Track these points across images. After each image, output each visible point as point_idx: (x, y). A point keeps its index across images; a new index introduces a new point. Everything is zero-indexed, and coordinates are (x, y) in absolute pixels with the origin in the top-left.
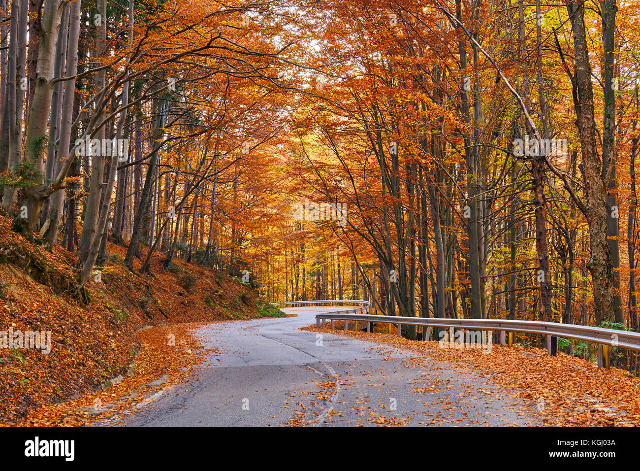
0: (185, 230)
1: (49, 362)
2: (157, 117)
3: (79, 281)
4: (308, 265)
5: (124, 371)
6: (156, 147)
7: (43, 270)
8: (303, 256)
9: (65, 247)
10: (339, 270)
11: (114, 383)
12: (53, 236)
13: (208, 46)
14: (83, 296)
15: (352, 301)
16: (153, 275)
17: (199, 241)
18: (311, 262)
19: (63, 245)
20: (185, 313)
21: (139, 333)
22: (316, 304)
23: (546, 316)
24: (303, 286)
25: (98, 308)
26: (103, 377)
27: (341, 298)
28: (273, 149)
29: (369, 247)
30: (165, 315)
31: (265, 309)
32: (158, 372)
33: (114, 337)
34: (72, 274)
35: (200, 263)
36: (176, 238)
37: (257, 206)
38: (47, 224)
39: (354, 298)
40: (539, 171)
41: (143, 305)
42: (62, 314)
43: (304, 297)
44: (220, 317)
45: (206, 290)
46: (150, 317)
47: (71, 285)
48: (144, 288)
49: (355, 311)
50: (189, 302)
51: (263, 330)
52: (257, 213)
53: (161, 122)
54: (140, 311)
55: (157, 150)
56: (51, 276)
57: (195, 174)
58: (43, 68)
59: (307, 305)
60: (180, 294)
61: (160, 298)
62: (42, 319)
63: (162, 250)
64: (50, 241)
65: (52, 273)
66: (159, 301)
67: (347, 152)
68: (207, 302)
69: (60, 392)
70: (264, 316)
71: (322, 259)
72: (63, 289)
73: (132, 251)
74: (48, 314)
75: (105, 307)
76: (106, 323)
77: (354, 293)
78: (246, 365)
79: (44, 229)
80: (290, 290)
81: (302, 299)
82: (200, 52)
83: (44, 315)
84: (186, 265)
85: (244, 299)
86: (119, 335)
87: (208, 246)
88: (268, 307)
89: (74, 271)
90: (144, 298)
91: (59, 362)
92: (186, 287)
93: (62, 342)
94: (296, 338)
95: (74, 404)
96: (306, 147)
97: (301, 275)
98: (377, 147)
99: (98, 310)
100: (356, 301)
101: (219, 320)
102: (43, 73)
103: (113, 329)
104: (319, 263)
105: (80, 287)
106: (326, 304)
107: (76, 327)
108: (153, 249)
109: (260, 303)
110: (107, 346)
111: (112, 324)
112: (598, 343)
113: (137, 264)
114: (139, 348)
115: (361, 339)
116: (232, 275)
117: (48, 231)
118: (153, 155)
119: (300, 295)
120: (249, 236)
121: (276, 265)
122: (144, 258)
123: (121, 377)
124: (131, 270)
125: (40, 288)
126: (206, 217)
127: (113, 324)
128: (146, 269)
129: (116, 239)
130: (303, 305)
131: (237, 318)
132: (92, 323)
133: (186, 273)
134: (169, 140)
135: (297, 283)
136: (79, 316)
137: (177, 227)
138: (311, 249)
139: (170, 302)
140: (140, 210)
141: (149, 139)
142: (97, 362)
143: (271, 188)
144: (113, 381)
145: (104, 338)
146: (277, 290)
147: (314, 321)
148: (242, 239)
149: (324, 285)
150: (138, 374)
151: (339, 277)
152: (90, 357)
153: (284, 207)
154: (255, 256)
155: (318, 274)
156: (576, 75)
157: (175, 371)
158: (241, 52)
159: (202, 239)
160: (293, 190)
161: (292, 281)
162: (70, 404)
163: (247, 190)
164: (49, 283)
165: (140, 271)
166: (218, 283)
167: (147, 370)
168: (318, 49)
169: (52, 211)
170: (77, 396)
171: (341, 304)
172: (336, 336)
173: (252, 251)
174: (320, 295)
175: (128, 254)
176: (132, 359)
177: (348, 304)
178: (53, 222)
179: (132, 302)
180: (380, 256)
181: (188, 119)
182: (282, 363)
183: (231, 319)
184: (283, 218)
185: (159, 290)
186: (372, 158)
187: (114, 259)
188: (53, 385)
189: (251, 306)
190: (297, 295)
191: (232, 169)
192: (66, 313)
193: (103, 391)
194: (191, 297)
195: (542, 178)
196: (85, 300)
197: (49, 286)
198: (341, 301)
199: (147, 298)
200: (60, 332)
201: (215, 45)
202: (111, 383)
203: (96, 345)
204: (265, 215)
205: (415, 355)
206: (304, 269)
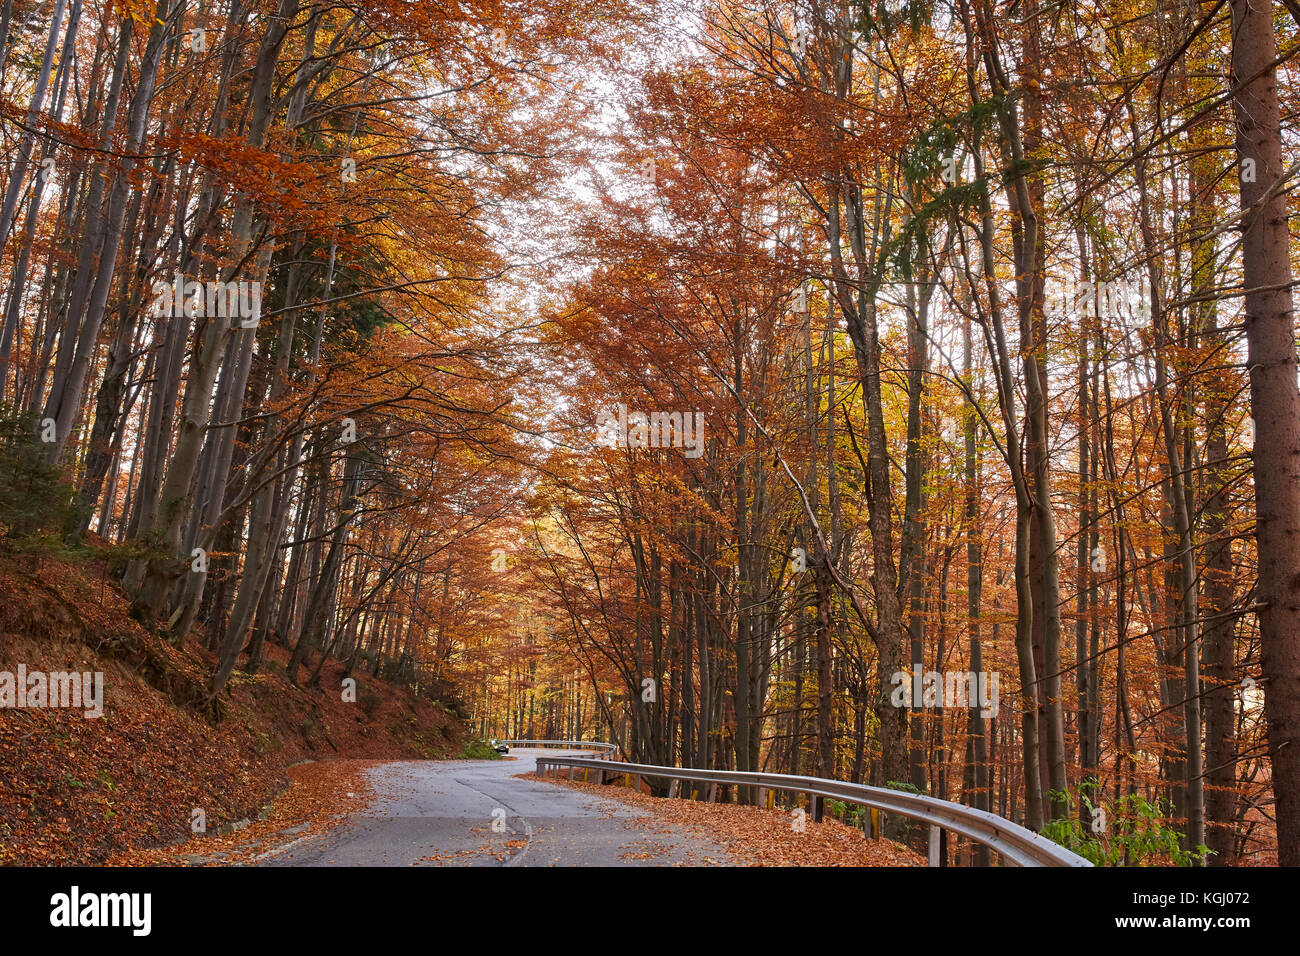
0: (375, 634)
1: (149, 793)
2: (350, 479)
3: (211, 690)
4: (538, 691)
5: (253, 814)
6: (344, 521)
7: (162, 671)
8: (533, 679)
9: (205, 646)
10: (579, 701)
11: (235, 828)
12: (185, 628)
13: (406, 397)
14: (215, 710)
15: (594, 743)
16: (323, 692)
17: (393, 650)
18: (542, 687)
19: (203, 642)
20: (361, 746)
21: (293, 768)
22: (546, 746)
23: (824, 772)
24: (530, 720)
25: (235, 729)
26: (221, 818)
27: (579, 739)
28: (500, 532)
29: (617, 672)
30: (334, 747)
31: (473, 747)
32: (300, 817)
33: (249, 768)
34: (202, 680)
35: (390, 679)
36: (360, 643)
37: (474, 607)
38: (178, 611)
39: (597, 740)
40: (824, 582)
41: (304, 731)
42: (178, 732)
43: (530, 735)
44: (410, 755)
45: (394, 716)
46: (312, 748)
47: (200, 694)
48: (308, 708)
49: (593, 757)
50: (369, 731)
51: (463, 775)
52: (472, 617)
53: (353, 487)
54: (301, 739)
55: (344, 524)
56: (173, 681)
57: (394, 559)
58: (194, 411)
59: (534, 746)
60: (358, 720)
61: (330, 724)
62: (148, 736)
63: (340, 658)
64: (181, 635)
65: (174, 676)
66: (328, 728)
67: (595, 544)
68: (394, 733)
69: (157, 834)
70: (471, 757)
71: (557, 685)
72: (186, 699)
73: (298, 656)
74: (159, 730)
75: (246, 728)
76: (242, 750)
77: (597, 733)
78: (420, 815)
79: (174, 619)
80: (512, 724)
81: (526, 737)
82: (396, 403)
83: (152, 730)
84: (370, 680)
85: (445, 732)
86: (258, 766)
87: (404, 656)
88: (478, 745)
89: (206, 676)
90: (308, 722)
91: (163, 794)
92: (367, 711)
93: (173, 768)
94: (501, 787)
95: (174, 850)
96: (541, 533)
97: (528, 705)
98: (633, 537)
99: (235, 732)
100: (600, 744)
101: (407, 758)
102: (194, 417)
103: (251, 758)
104: (553, 690)
105: (211, 697)
106: (560, 746)
107: (196, 751)
108: (327, 655)
109: (467, 739)
110: (235, 778)
111: (251, 752)
112: (867, 805)
113: (303, 674)
114: (285, 787)
115: (585, 792)
116: (433, 699)
117: (179, 620)
118: (338, 530)
119: (525, 732)
120: (461, 647)
121: (495, 689)
122: (313, 668)
123: (247, 821)
124: (293, 682)
125: (155, 696)
126: (405, 618)
127: (253, 751)
128: (315, 682)
129: (280, 640)
130: (529, 746)
131: (433, 757)
132: (221, 746)
133: (370, 691)
134: (364, 511)
135: (522, 714)
136: (203, 736)
137: (363, 629)
138: (544, 669)
139: (342, 729)
140: (314, 602)
141: (338, 509)
142: (216, 798)
143: (494, 583)
144: (235, 826)
145: (234, 769)
146: (493, 724)
147: (534, 767)
148: (450, 651)
149: (558, 721)
150: (274, 819)
151: (579, 711)
152: (207, 791)
153: (510, 611)
154: (466, 675)
155: (551, 704)
156: (869, 464)
157: (323, 818)
158: (447, 408)
159: (397, 647)
160: (522, 589)
161: (515, 712)
162: (168, 850)
163: (463, 585)
164: (169, 689)
165: (306, 684)
166: (411, 708)
167: (286, 814)
168: (565, 407)
169: (187, 595)
170: (180, 841)
171: (578, 747)
172: (554, 787)
173: (461, 667)
174: (551, 733)
175: (292, 661)
176: (268, 799)
177: (589, 748)
178: (187, 610)
179: (289, 725)
180: (629, 685)
181: (389, 486)
182: (466, 815)
183: (425, 758)
184: (507, 626)
185: (329, 712)
186: (626, 554)
187: (271, 667)
188: (150, 824)
189: (455, 742)
190: (521, 730)
191: (444, 556)
192: (185, 731)
193: (218, 837)
194: (372, 724)
195: (828, 591)
196: (216, 716)
197: (168, 693)
198: (579, 743)
199: (311, 722)
200: (171, 755)
201: (414, 396)
202: (231, 827)
203: (220, 776)
204: (483, 620)
205: (645, 814)
206: (533, 697)
